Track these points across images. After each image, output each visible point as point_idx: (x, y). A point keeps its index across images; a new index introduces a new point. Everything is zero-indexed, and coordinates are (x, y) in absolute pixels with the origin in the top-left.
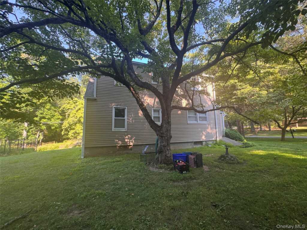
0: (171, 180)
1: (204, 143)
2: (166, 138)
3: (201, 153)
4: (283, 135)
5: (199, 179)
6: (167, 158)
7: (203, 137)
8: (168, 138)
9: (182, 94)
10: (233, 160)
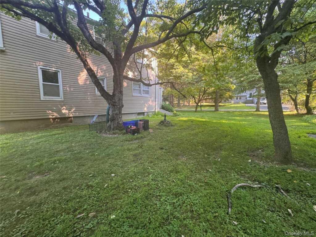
0: (126, 141)
1: (146, 114)
2: (119, 107)
3: (148, 119)
4: (196, 108)
5: (147, 137)
6: (119, 125)
7: (145, 109)
8: (120, 106)
9: (128, 65)
10: (168, 124)
